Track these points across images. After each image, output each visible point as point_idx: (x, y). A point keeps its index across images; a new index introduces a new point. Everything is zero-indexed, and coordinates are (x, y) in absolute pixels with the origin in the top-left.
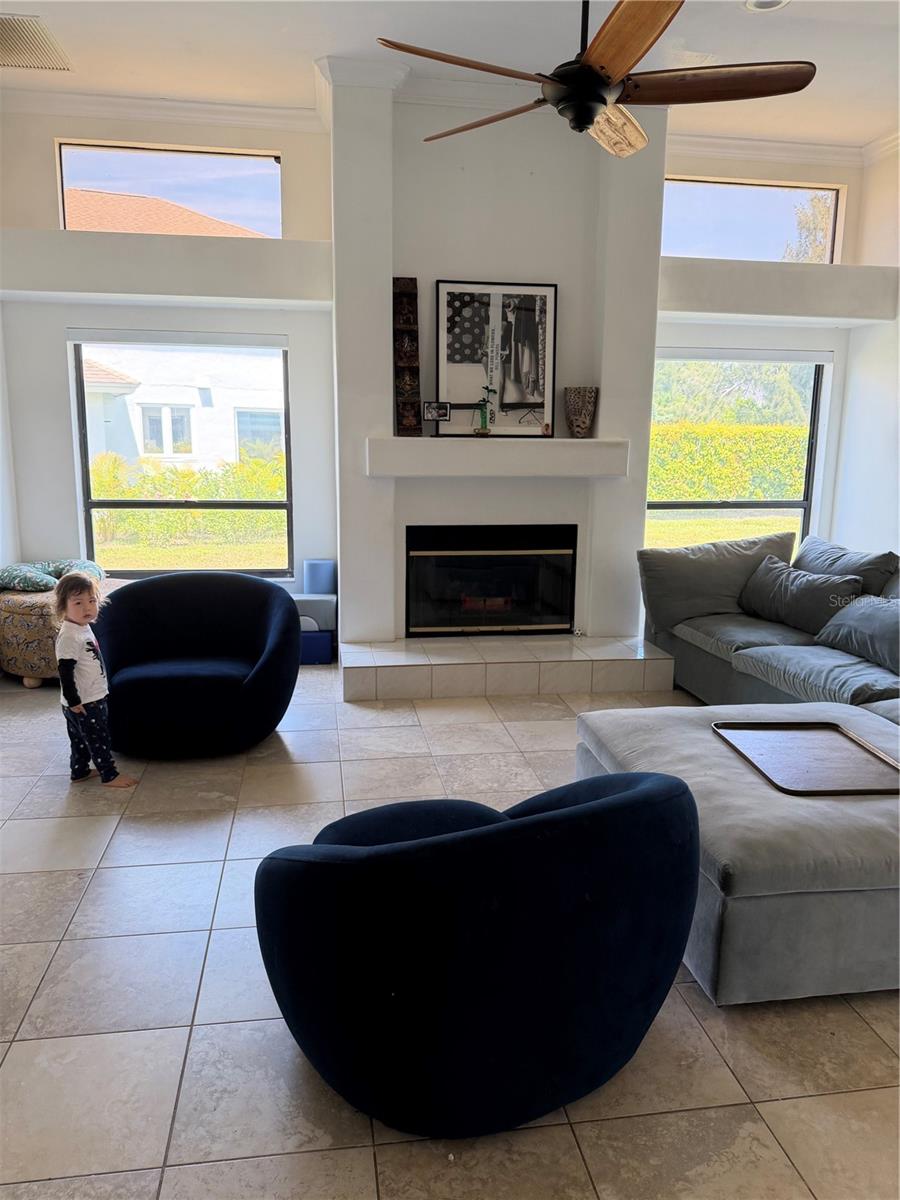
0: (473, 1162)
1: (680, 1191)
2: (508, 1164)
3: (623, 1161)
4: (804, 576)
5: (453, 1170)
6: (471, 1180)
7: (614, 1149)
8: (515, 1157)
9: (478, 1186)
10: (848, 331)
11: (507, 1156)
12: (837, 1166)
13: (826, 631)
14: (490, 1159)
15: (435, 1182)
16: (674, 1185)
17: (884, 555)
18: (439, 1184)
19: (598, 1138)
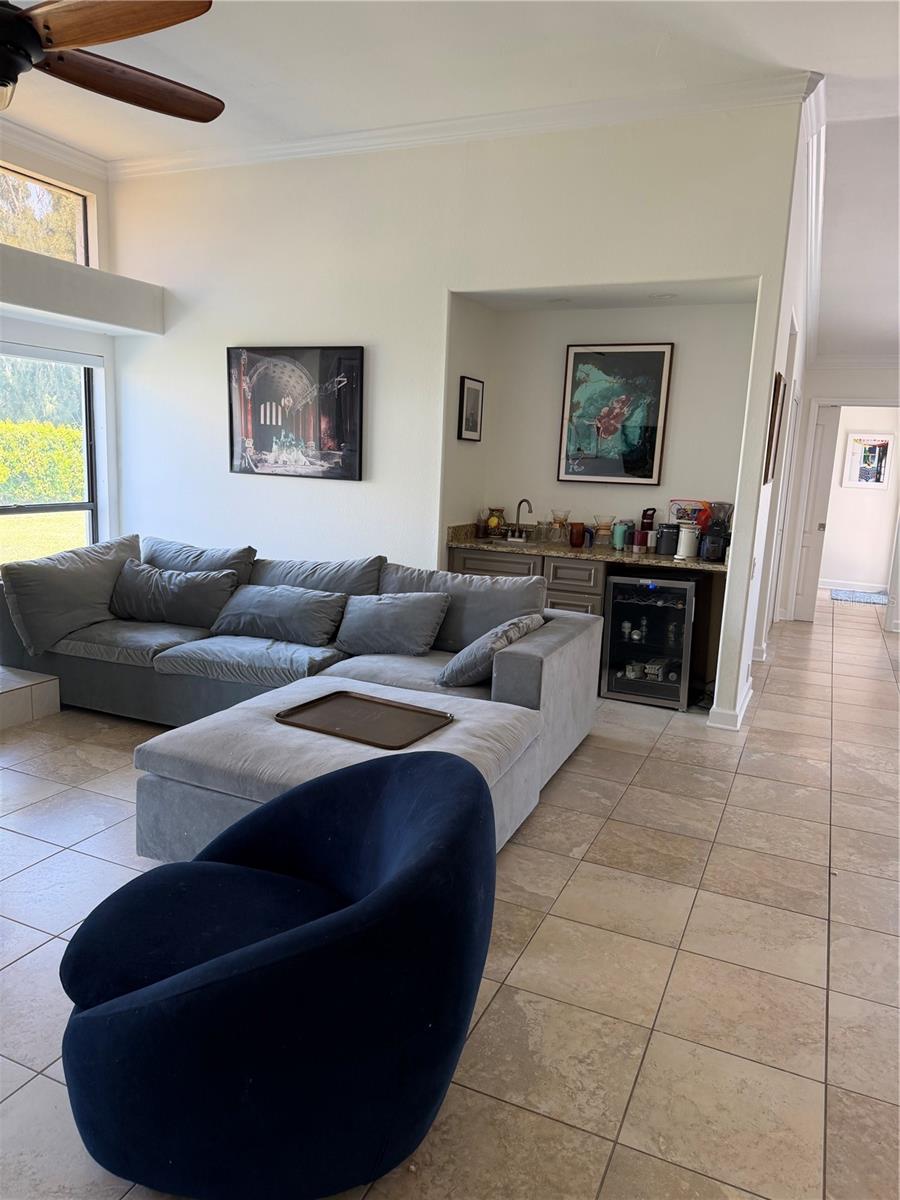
0: (427, 1156)
1: (540, 1061)
2: (445, 1136)
3: (496, 1072)
4: (179, 575)
5: (424, 1174)
6: (442, 1169)
7: (482, 1070)
8: (445, 1128)
9: (451, 1168)
10: (113, 338)
11: (439, 1132)
12: (575, 986)
13: (221, 622)
14: (433, 1145)
15: (426, 1193)
16: (534, 1062)
17: (245, 550)
18: (429, 1192)
19: (467, 1072)
